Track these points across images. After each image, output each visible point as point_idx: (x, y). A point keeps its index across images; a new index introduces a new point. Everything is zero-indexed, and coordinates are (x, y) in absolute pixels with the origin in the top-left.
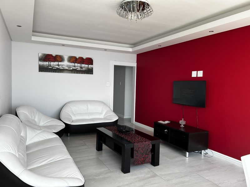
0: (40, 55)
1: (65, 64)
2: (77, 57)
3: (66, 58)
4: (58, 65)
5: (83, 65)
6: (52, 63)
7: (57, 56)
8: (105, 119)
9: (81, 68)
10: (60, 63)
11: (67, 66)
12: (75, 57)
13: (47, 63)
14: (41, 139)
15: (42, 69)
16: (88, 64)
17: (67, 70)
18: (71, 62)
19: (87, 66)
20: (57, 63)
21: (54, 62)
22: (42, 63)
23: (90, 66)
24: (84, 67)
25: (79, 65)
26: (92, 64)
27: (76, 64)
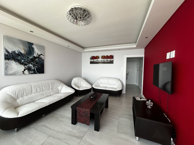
0: (90, 57)
2: (105, 56)
3: (100, 57)
4: (97, 60)
6: (95, 60)
11: (101, 60)
13: (93, 60)
15: (91, 63)
22: (91, 60)
23: (112, 59)
24: (109, 60)
25: (106, 59)
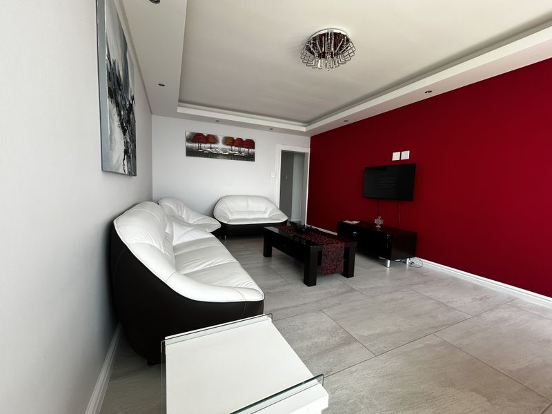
0: (188, 133)
1: (220, 147)
3: (220, 139)
4: (211, 148)
5: (242, 149)
6: (203, 145)
7: (209, 135)
8: (270, 219)
9: (240, 152)
10: (213, 146)
11: (222, 149)
12: (232, 138)
13: (197, 145)
14: (192, 239)
15: (191, 153)
16: (249, 148)
17: (221, 154)
18: (227, 145)
19: (247, 150)
20: (209, 145)
21: (206, 143)
22: (190, 145)
23: (251, 150)
24: (244, 152)
25: (237, 148)
26: (254, 148)
27: (233, 147)
